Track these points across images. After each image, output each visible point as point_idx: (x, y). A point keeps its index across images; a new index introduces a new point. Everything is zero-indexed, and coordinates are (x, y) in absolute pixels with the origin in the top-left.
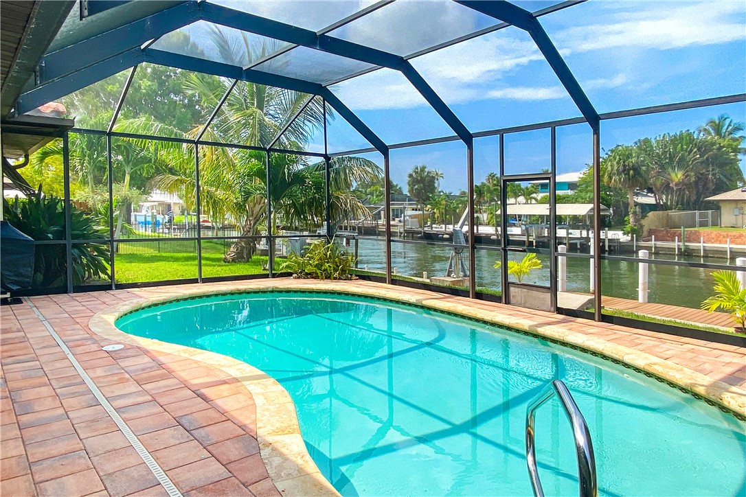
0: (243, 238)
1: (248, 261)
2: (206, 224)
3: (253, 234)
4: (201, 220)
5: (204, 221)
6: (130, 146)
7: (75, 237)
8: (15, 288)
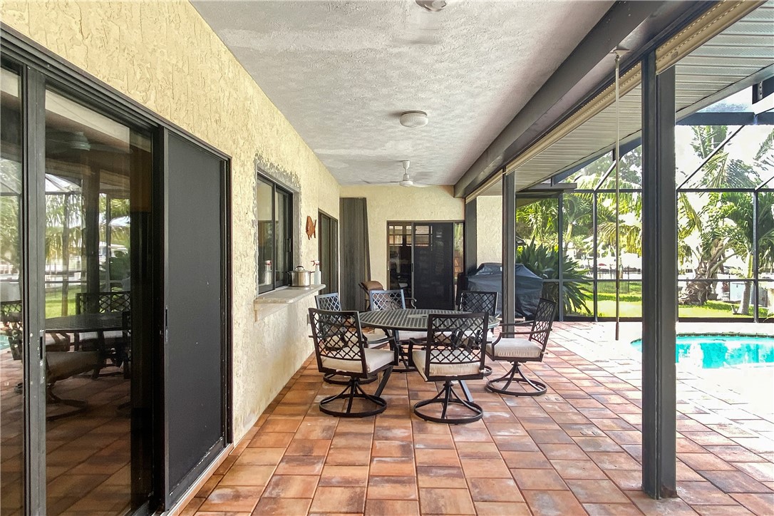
0: (697, 280)
1: (703, 304)
2: (602, 267)
3: (708, 277)
4: (598, 264)
5: (600, 265)
6: (576, 201)
7: (565, 276)
8: (529, 314)
